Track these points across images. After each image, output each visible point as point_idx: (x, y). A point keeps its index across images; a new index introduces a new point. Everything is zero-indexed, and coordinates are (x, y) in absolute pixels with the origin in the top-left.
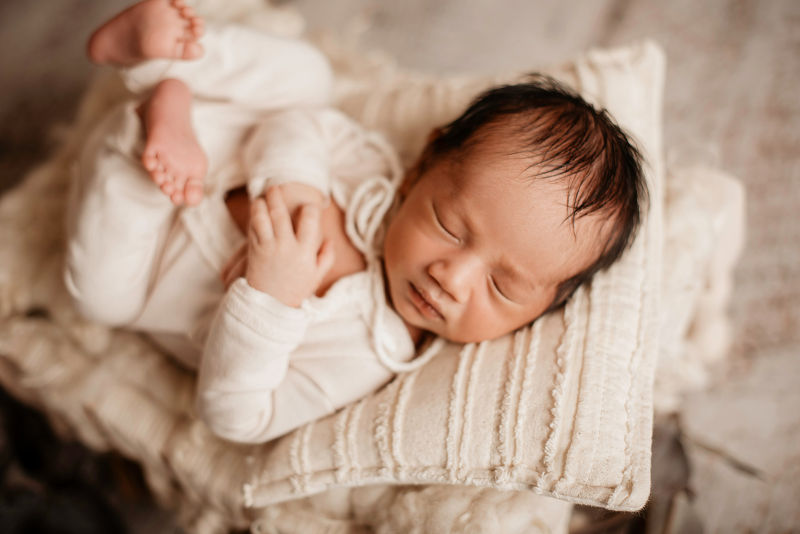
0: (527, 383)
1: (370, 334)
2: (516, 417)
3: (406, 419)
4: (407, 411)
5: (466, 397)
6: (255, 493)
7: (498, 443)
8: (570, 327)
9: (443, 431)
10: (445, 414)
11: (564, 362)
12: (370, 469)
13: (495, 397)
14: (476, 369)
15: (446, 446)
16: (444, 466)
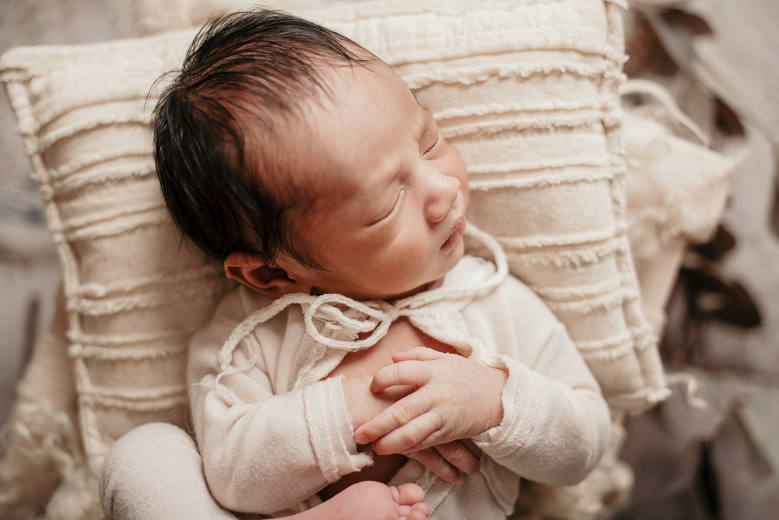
0: (517, 107)
1: (476, 298)
2: (556, 110)
3: (573, 231)
4: (563, 231)
5: (541, 169)
6: (655, 388)
7: (586, 126)
8: (433, 77)
9: (582, 187)
10: (565, 188)
11: (484, 73)
12: (619, 265)
13: (536, 139)
14: (504, 167)
15: (595, 181)
16: (611, 181)
